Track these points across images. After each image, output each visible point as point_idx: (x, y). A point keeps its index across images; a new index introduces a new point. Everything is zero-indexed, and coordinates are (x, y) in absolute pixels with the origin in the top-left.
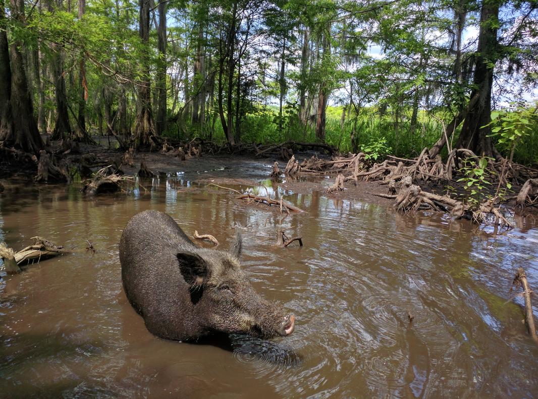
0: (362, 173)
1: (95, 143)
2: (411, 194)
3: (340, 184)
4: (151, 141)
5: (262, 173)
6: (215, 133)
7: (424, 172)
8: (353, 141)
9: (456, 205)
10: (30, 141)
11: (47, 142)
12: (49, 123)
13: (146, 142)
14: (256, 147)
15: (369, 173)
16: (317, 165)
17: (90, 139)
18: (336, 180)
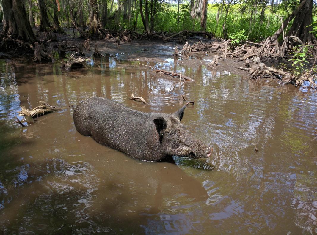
0: (229, 53)
1: (65, 33)
2: (259, 69)
3: (216, 61)
4: (99, 32)
5: (168, 53)
6: (137, 25)
7: (267, 52)
8: (224, 30)
9: (286, 76)
10: (27, 35)
11: (37, 34)
12: (36, 20)
13: (96, 33)
14: (163, 35)
15: (234, 53)
16: (202, 47)
17: (62, 31)
18: (214, 59)
